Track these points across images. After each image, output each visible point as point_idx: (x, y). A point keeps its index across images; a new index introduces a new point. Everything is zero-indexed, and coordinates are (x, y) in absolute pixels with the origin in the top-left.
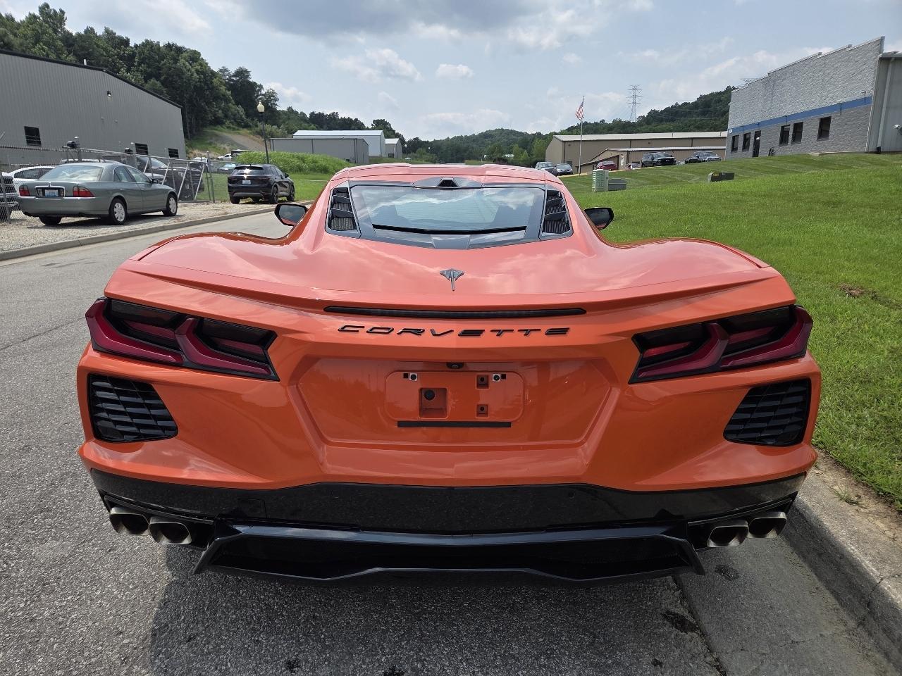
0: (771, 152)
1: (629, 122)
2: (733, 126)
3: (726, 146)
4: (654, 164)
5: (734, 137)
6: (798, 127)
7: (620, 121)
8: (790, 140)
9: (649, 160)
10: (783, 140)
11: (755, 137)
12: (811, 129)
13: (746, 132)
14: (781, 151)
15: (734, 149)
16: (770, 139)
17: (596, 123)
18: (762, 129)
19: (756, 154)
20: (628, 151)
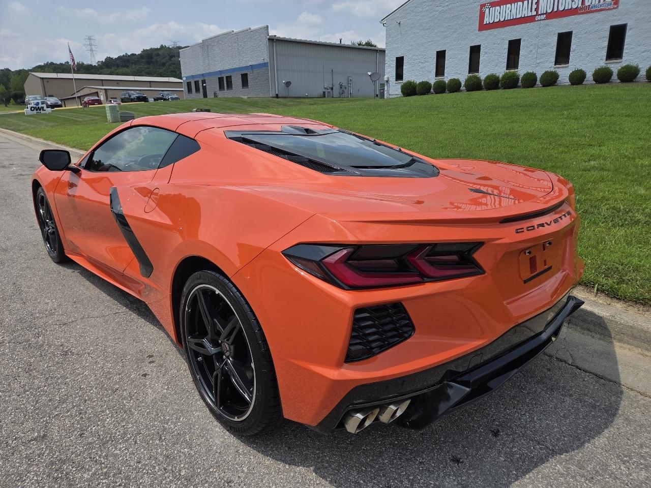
0: (215, 95)
1: (91, 65)
2: (186, 75)
3: (184, 89)
4: (132, 100)
5: (188, 83)
6: (229, 79)
7: (83, 64)
8: (226, 87)
9: (127, 96)
10: (221, 87)
11: (203, 85)
12: (237, 81)
13: (196, 80)
14: (221, 94)
15: (190, 90)
16: (212, 86)
17: (61, 64)
18: (206, 78)
19: (205, 95)
20: (105, 89)
